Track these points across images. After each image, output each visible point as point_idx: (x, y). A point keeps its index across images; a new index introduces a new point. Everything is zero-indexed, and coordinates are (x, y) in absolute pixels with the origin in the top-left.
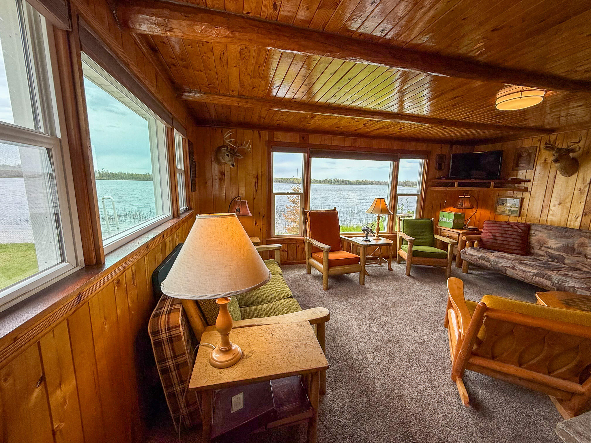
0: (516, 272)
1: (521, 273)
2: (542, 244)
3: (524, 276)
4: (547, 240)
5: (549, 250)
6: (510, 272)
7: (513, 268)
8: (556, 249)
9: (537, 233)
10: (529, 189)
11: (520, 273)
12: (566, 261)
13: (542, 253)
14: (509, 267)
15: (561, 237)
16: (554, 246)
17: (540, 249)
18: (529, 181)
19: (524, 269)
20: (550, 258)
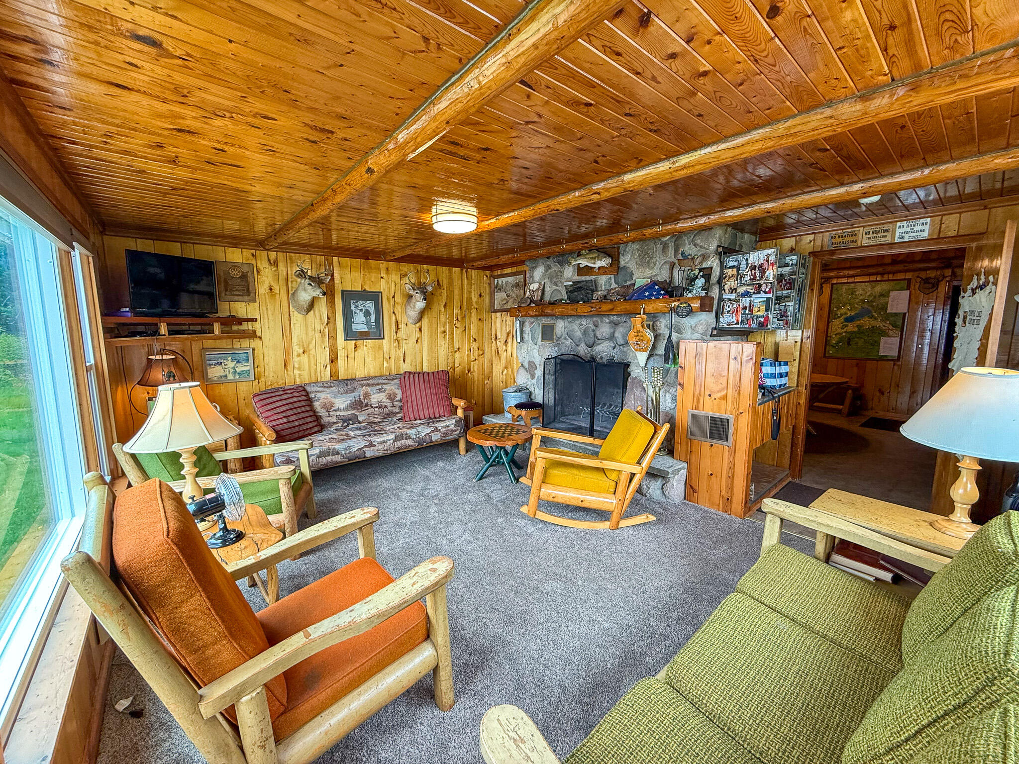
0: (376, 448)
1: (383, 446)
2: (328, 407)
3: (385, 448)
4: (334, 400)
5: (338, 413)
6: (369, 453)
7: (371, 445)
8: (346, 409)
9: (318, 395)
10: (259, 334)
11: (380, 447)
12: (360, 419)
13: (334, 420)
14: (366, 446)
15: (346, 393)
16: (342, 406)
17: (330, 416)
18: (255, 320)
19: (381, 439)
20: (344, 422)
